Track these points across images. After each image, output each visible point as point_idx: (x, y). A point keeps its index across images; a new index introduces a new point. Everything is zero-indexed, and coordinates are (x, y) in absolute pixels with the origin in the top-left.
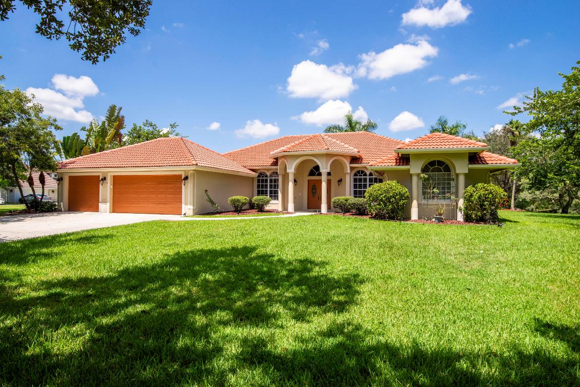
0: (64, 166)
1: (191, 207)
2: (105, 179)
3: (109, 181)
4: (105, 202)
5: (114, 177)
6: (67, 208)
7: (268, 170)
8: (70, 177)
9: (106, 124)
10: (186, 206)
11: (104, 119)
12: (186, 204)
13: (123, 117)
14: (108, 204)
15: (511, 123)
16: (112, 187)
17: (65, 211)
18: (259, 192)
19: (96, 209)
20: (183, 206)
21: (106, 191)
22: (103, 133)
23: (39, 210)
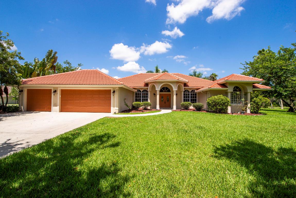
0: (25, 83)
1: (117, 108)
2: (55, 91)
3: (59, 92)
4: (55, 105)
5: (62, 90)
6: (26, 109)
7: (142, 89)
8: (28, 90)
9: (46, 60)
10: (114, 108)
11: (45, 57)
12: (114, 107)
13: (57, 57)
14: (58, 107)
15: (213, 74)
16: (60, 96)
17: (25, 111)
18: (136, 99)
19: (49, 110)
20: (112, 108)
21: (56, 99)
22: (43, 65)
23: (6, 111)
